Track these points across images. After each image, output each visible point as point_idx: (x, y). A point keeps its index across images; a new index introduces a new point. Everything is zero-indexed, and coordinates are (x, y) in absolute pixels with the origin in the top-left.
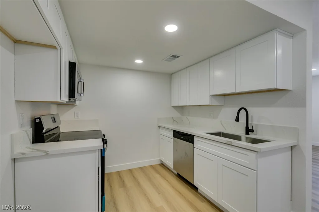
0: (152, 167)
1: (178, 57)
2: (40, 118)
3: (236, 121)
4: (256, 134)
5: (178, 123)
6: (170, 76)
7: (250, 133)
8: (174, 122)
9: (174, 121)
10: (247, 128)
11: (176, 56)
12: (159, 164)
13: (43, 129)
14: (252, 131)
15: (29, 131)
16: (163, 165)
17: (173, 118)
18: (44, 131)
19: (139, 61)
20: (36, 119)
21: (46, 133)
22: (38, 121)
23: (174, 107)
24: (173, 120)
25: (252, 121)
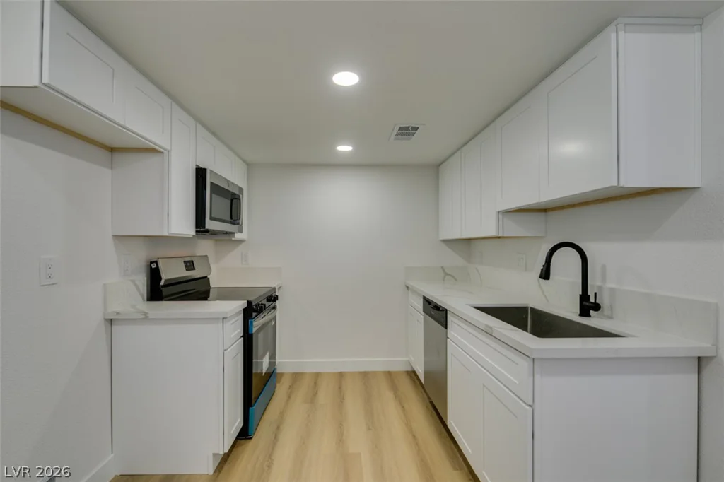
0: (389, 375)
1: (416, 129)
2: (156, 262)
3: (541, 277)
4: (611, 318)
5: (456, 280)
6: (434, 170)
7: (592, 312)
8: (447, 277)
9: (447, 274)
10: (584, 297)
11: (408, 127)
12: (408, 372)
13: (160, 279)
14: (597, 307)
15: (142, 281)
16: (413, 374)
17: (442, 267)
18: (162, 283)
19: (345, 148)
20: (151, 263)
21: (164, 286)
22: (154, 266)
23: (445, 241)
24: (444, 270)
25: (604, 279)
